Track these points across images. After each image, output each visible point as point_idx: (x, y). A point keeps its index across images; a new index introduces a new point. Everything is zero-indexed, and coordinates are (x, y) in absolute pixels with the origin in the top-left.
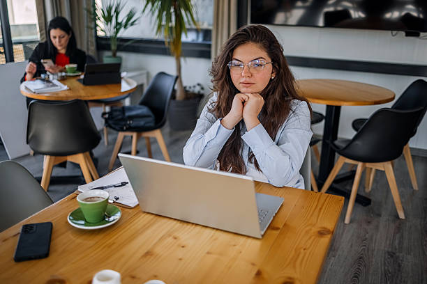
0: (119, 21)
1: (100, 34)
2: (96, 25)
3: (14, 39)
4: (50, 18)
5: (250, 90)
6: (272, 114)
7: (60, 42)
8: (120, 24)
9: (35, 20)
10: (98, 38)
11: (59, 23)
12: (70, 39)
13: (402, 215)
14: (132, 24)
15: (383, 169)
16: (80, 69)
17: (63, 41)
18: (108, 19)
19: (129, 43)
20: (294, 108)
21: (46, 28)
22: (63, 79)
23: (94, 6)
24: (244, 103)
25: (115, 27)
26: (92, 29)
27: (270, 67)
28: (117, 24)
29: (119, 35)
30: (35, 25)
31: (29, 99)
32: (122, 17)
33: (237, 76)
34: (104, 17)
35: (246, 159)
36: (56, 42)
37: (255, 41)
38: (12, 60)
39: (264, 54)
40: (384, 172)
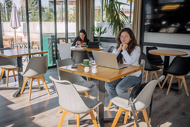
0: (102, 31)
1: (95, 36)
2: (94, 33)
3: (69, 37)
4: (80, 30)
5: (124, 42)
6: (130, 49)
7: (82, 36)
8: (102, 32)
9: (75, 32)
10: (94, 37)
11: (82, 31)
12: (85, 36)
13: (188, 95)
14: (105, 32)
15: (181, 78)
16: (87, 44)
17: (83, 36)
18: (98, 31)
19: (103, 39)
20: (135, 48)
21: (78, 33)
22: (82, 47)
23: (94, 27)
24: (123, 45)
25: (100, 33)
26: (92, 34)
27: (129, 37)
28: (101, 32)
29: (101, 36)
30: (75, 33)
31: (72, 51)
32: (102, 30)
33: (122, 39)
34: (97, 30)
35: (123, 60)
36: (81, 37)
37: (126, 31)
38: (67, 42)
39: (128, 34)
40: (182, 79)
